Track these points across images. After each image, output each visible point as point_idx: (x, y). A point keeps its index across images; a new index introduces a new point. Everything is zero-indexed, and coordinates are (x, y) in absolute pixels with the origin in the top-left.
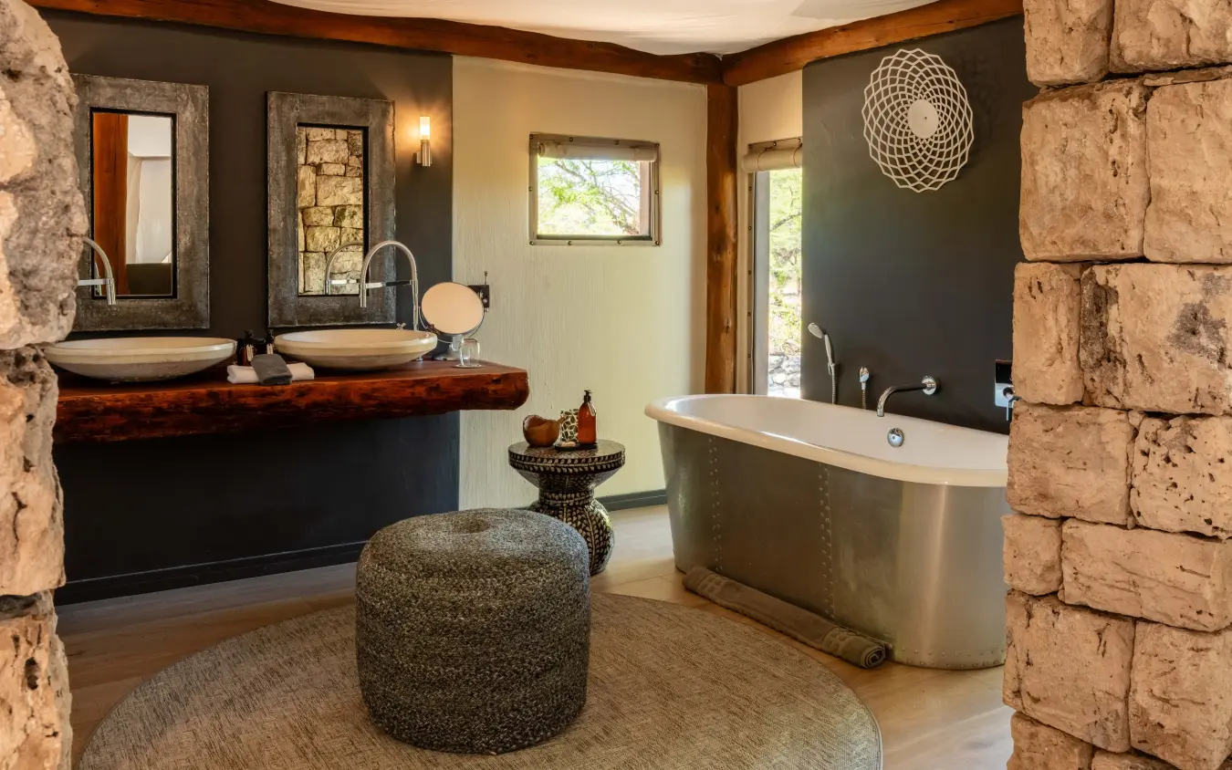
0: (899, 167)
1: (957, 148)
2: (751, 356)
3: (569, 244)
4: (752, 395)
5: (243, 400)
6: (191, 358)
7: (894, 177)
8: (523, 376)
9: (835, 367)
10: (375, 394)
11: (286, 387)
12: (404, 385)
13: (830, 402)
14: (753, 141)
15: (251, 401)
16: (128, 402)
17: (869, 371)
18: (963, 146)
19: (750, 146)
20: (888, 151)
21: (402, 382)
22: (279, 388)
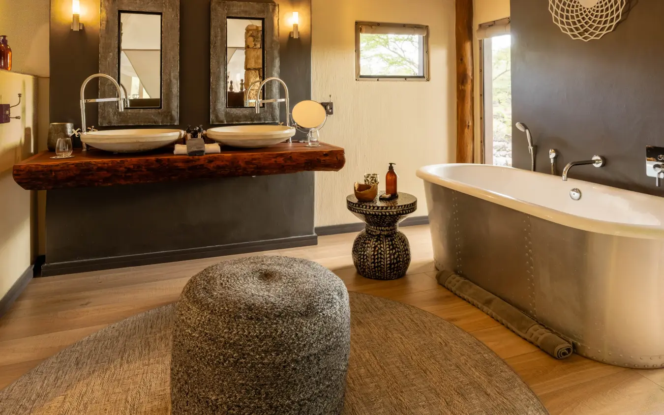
0: (572, 27)
1: (613, 11)
2: (483, 142)
3: (378, 80)
4: (483, 165)
5: (176, 164)
6: (151, 140)
7: (569, 33)
8: (341, 152)
9: (533, 149)
10: (254, 162)
11: (201, 157)
12: (271, 156)
13: (531, 170)
14: (482, 22)
15: (180, 165)
16: (110, 165)
17: (556, 151)
18: (617, 10)
19: (480, 25)
20: (565, 18)
21: (269, 154)
22: (197, 157)
